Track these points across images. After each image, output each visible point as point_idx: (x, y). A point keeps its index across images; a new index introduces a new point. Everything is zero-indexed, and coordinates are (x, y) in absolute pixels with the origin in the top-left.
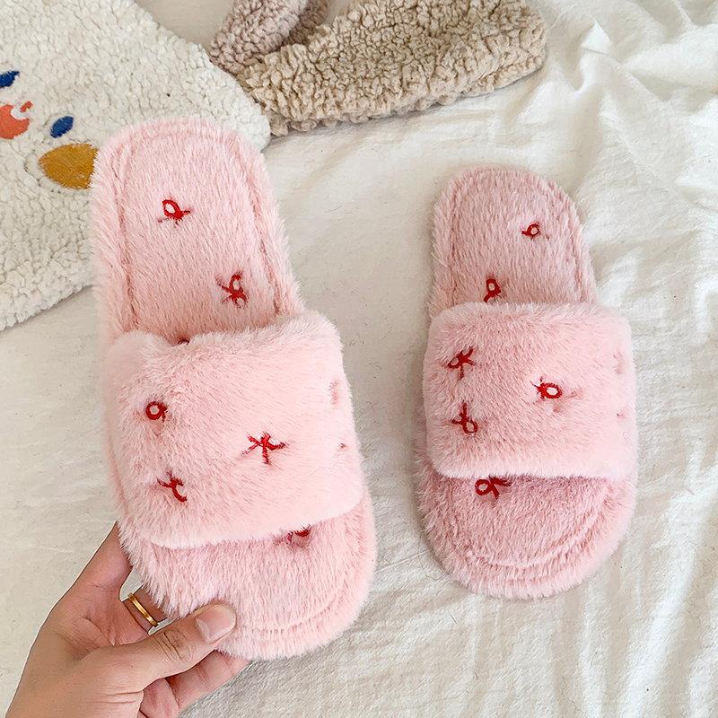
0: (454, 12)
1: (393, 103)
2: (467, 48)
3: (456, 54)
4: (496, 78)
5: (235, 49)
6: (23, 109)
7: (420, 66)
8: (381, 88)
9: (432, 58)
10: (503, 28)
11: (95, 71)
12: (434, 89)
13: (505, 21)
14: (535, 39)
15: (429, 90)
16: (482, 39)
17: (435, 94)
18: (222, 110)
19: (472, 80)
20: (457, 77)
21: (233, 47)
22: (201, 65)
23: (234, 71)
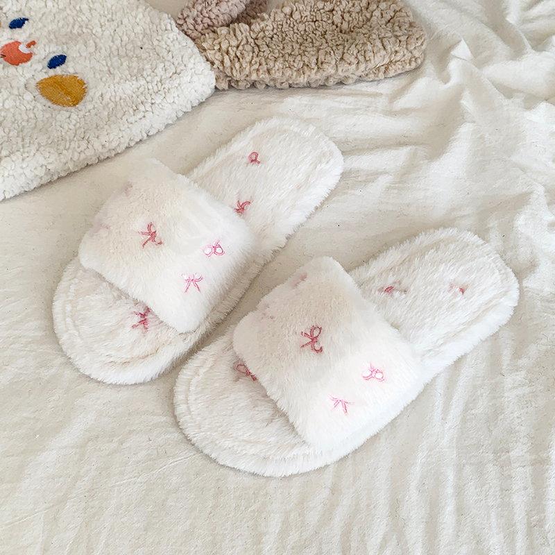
0: (361, 17)
1: (309, 76)
2: (368, 43)
3: (359, 47)
4: (387, 69)
5: (196, 21)
6: (29, 46)
7: (332, 52)
8: (302, 63)
9: (341, 47)
10: (395, 33)
11: (87, 25)
12: (340, 70)
13: (397, 28)
14: (417, 45)
15: (337, 70)
16: (380, 39)
17: (341, 74)
18: (181, 63)
19: (369, 67)
20: (358, 63)
21: (194, 19)
22: (169, 29)
23: (193, 36)
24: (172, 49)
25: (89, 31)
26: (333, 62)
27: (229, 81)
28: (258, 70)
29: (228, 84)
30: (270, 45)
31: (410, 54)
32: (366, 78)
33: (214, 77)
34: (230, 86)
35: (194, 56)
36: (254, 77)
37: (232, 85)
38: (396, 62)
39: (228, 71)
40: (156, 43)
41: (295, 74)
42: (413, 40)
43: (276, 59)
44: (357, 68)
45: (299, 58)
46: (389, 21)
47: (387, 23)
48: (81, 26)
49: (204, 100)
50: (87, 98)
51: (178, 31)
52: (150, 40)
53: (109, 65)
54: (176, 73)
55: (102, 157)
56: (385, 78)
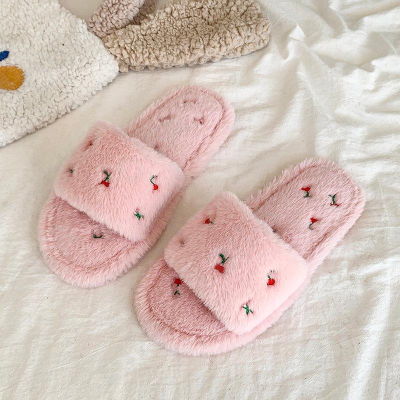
0: (222, 12)
1: (186, 59)
2: (227, 31)
3: (220, 35)
4: (242, 49)
5: (102, 25)
8: (179, 50)
9: (207, 36)
10: (248, 23)
11: (24, 27)
12: (207, 51)
13: (249, 19)
14: (264, 30)
15: (205, 52)
16: (236, 27)
17: (208, 55)
18: (91, 56)
19: (229, 49)
20: (221, 46)
21: (101, 23)
22: (82, 32)
23: (100, 36)
24: (84, 46)
25: (26, 32)
26: (202, 47)
27: (129, 66)
28: (149, 58)
29: (127, 67)
30: (155, 40)
31: (259, 37)
32: (228, 57)
33: (117, 64)
34: (130, 69)
35: (101, 51)
36: (147, 63)
37: (131, 68)
38: (249, 44)
39: (127, 61)
40: (73, 42)
41: (175, 58)
42: (260, 27)
43: (160, 49)
44: (220, 50)
45: (176, 47)
46: (243, 14)
47: (242, 15)
48: (19, 29)
49: (111, 81)
50: (25, 83)
51: (87, 32)
52: (69, 39)
53: (41, 58)
54: (88, 63)
55: (38, 127)
56: (242, 56)
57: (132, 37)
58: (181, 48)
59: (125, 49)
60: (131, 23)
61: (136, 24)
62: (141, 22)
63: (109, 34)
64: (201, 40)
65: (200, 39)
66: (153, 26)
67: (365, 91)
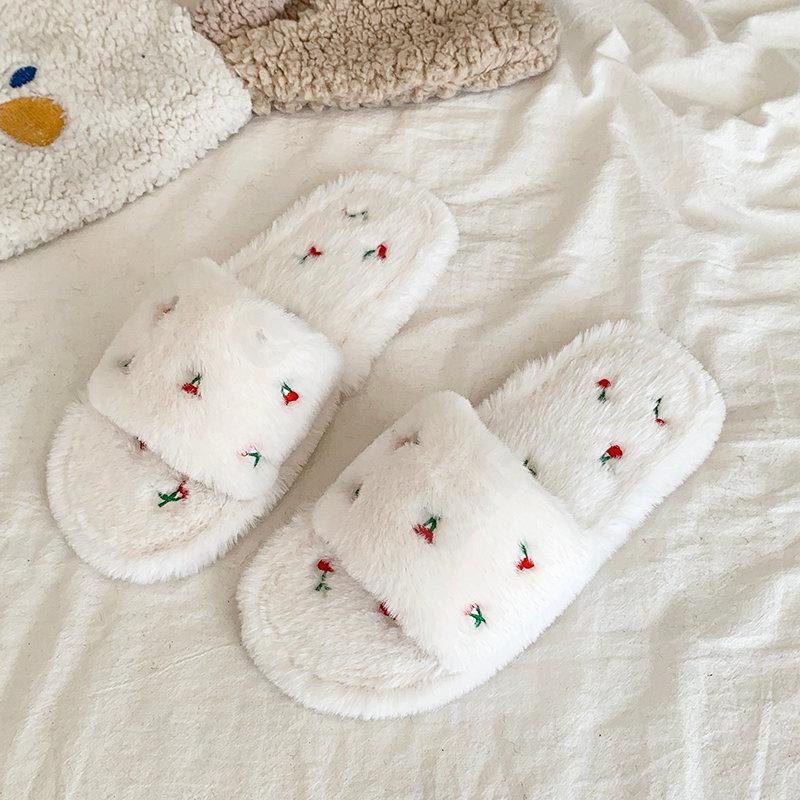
1: (386, 91)
2: (473, 38)
3: (458, 43)
4: (501, 73)
5: (221, 18)
7: (418, 50)
8: (372, 75)
9: (432, 44)
10: (514, 21)
11: (66, 21)
12: (430, 77)
14: (546, 37)
15: (425, 78)
16: (490, 30)
17: (432, 83)
18: (198, 79)
19: (474, 73)
20: (457, 67)
21: (220, 15)
22: (180, 30)
23: (217, 39)
24: (184, 59)
25: (70, 30)
26: (420, 67)
27: (273, 102)
28: (313, 87)
29: (268, 105)
30: (326, 50)
31: (535, 51)
32: (472, 89)
33: (249, 97)
34: (273, 109)
35: (216, 70)
36: (308, 96)
37: (276, 107)
38: (515, 63)
39: (269, 91)
40: (163, 50)
41: (365, 88)
42: (539, 31)
43: (335, 69)
44: (456, 74)
45: (368, 65)
46: (506, 3)
49: (236, 132)
50: (68, 133)
51: (190, 32)
52: (156, 45)
53: (98, 82)
54: (191, 93)
55: (89, 220)
56: (500, 88)
57: (280, 43)
58: (377, 67)
59: (266, 66)
60: (280, 16)
61: (290, 18)
62: (300, 14)
63: (236, 37)
64: (418, 53)
65: (415, 51)
66: (323, 23)
67: (748, 165)
